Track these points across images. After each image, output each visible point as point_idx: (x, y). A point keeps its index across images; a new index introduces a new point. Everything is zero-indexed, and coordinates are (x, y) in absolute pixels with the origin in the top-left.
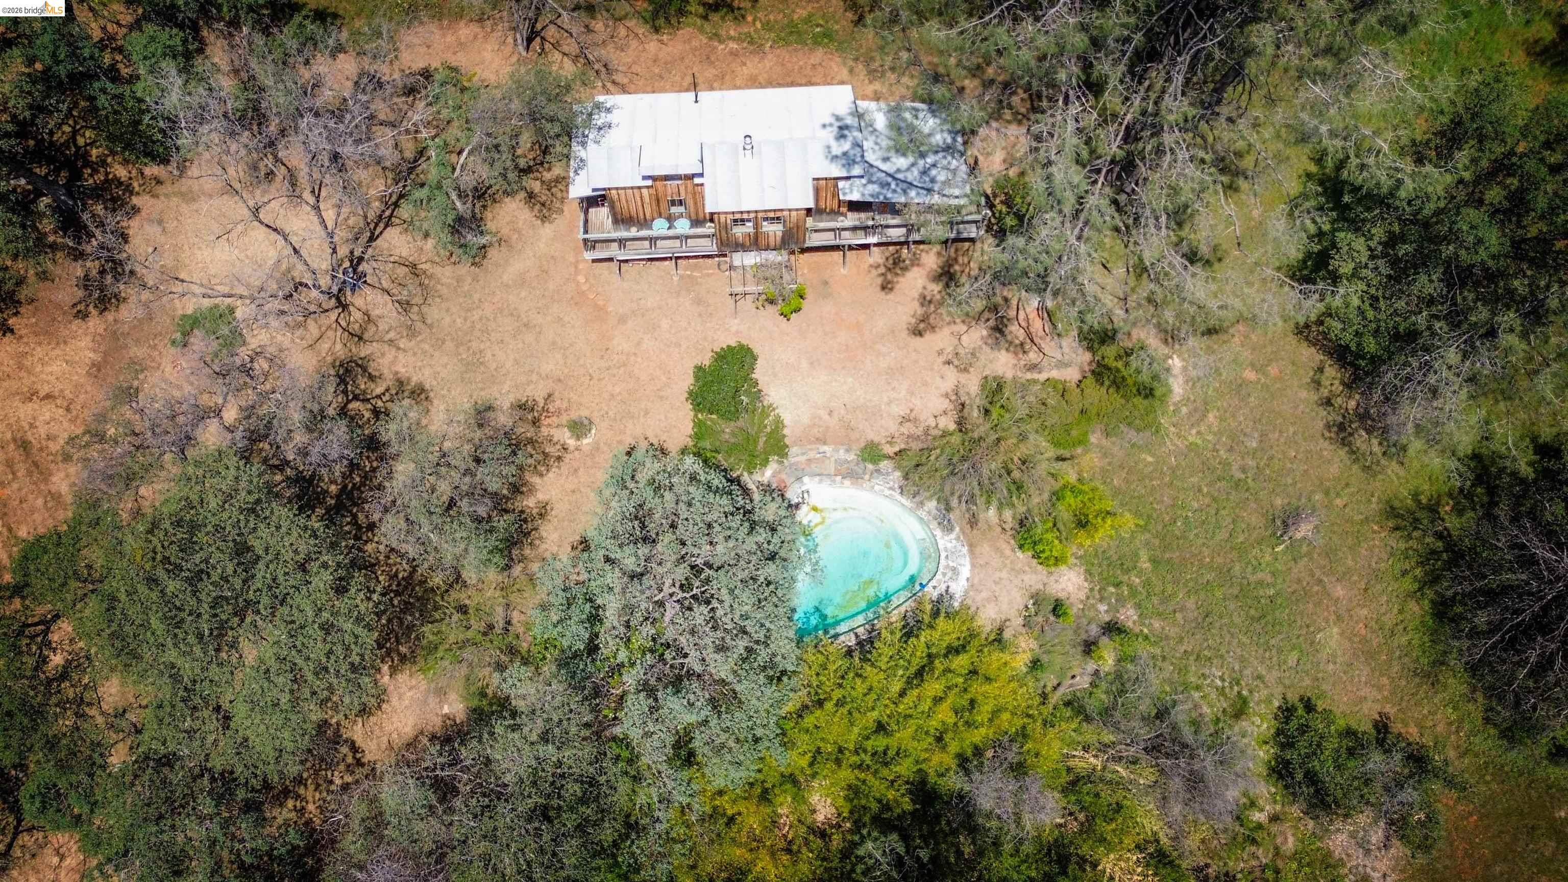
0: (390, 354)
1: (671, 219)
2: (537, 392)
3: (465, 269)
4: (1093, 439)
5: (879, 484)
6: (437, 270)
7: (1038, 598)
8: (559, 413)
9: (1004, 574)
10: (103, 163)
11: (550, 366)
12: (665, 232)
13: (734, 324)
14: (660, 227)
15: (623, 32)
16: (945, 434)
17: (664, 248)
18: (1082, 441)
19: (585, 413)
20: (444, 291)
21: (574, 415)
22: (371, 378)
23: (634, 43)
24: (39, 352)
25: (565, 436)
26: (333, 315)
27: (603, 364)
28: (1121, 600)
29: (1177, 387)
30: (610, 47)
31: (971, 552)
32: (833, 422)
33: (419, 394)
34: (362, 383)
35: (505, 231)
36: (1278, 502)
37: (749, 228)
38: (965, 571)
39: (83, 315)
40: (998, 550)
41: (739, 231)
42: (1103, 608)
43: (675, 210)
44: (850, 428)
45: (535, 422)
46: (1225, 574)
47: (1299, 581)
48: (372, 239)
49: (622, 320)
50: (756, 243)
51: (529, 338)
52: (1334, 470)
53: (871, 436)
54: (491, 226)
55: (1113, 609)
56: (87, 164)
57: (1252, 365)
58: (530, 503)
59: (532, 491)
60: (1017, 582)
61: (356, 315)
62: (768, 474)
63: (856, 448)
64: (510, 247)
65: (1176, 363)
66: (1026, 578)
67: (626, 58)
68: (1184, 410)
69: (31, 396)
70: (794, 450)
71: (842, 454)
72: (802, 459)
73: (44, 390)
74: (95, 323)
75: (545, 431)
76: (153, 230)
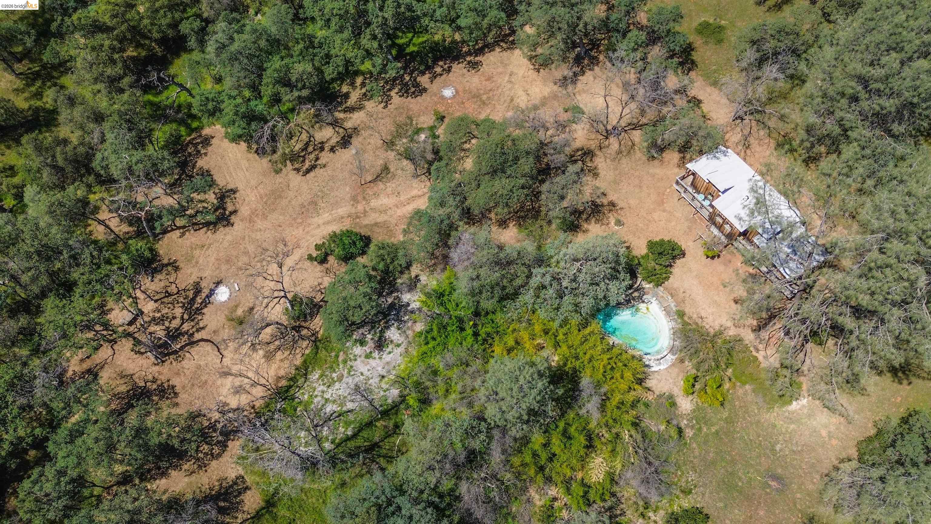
0: (602, 160)
1: (706, 198)
2: (621, 204)
3: (644, 158)
4: (747, 387)
5: (672, 324)
6: (638, 152)
7: (671, 397)
8: (619, 214)
9: (671, 381)
10: (600, 52)
11: (633, 202)
12: (700, 200)
13: (691, 244)
14: (701, 197)
15: (767, 141)
16: (708, 334)
17: (696, 204)
18: (744, 384)
19: (625, 221)
20: (633, 159)
21: (622, 219)
22: (591, 160)
23: (765, 147)
24: (538, 83)
25: (613, 222)
26: (602, 137)
27: (645, 215)
28: (692, 427)
29: (794, 406)
30: (757, 142)
31: (671, 366)
32: (681, 295)
33: (596, 175)
34: (588, 159)
35: (666, 160)
36: (779, 471)
37: (721, 221)
38: (662, 367)
39: (555, 84)
40: (678, 375)
41: (719, 220)
42: (685, 422)
43: (710, 197)
44: (683, 301)
45: (610, 211)
46: (733, 462)
47: (754, 494)
48: (633, 129)
49: (664, 211)
50: (720, 228)
51: (637, 190)
52: (811, 487)
53: (686, 311)
54: (664, 155)
55: (687, 426)
56: (597, 49)
57: (829, 432)
58: (585, 226)
59: (589, 224)
60: (671, 386)
61: (607, 143)
62: (647, 286)
63: (678, 308)
64: (662, 165)
65: (804, 401)
66: (675, 388)
67: (758, 149)
68: (787, 414)
69: (526, 91)
70: (661, 288)
71: (673, 305)
72: (661, 294)
73: (529, 92)
74: (555, 88)
75: (610, 215)
76: (591, 78)
